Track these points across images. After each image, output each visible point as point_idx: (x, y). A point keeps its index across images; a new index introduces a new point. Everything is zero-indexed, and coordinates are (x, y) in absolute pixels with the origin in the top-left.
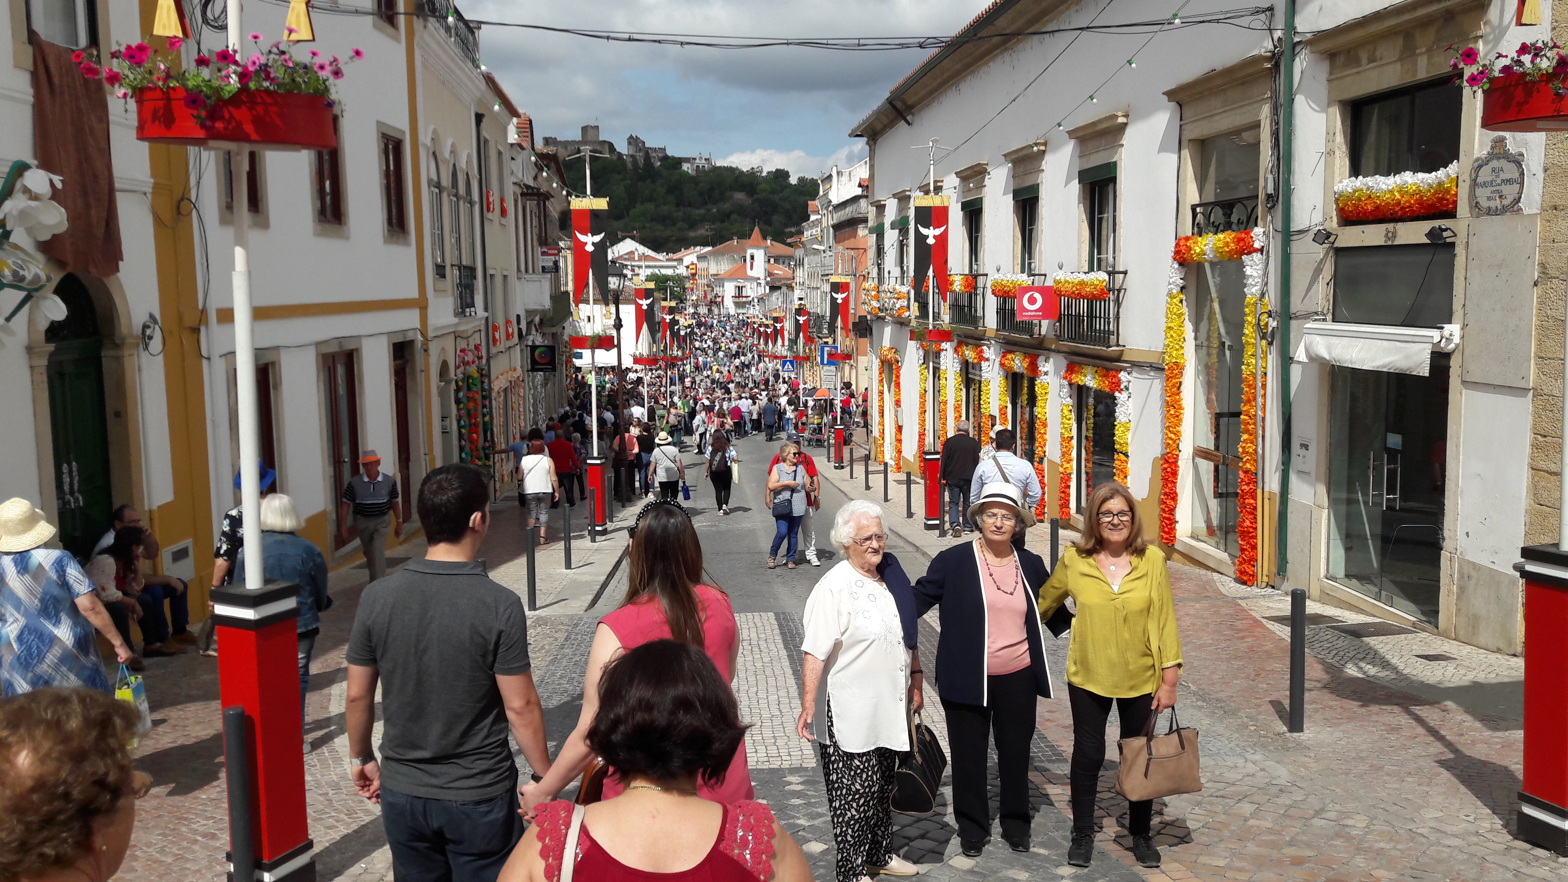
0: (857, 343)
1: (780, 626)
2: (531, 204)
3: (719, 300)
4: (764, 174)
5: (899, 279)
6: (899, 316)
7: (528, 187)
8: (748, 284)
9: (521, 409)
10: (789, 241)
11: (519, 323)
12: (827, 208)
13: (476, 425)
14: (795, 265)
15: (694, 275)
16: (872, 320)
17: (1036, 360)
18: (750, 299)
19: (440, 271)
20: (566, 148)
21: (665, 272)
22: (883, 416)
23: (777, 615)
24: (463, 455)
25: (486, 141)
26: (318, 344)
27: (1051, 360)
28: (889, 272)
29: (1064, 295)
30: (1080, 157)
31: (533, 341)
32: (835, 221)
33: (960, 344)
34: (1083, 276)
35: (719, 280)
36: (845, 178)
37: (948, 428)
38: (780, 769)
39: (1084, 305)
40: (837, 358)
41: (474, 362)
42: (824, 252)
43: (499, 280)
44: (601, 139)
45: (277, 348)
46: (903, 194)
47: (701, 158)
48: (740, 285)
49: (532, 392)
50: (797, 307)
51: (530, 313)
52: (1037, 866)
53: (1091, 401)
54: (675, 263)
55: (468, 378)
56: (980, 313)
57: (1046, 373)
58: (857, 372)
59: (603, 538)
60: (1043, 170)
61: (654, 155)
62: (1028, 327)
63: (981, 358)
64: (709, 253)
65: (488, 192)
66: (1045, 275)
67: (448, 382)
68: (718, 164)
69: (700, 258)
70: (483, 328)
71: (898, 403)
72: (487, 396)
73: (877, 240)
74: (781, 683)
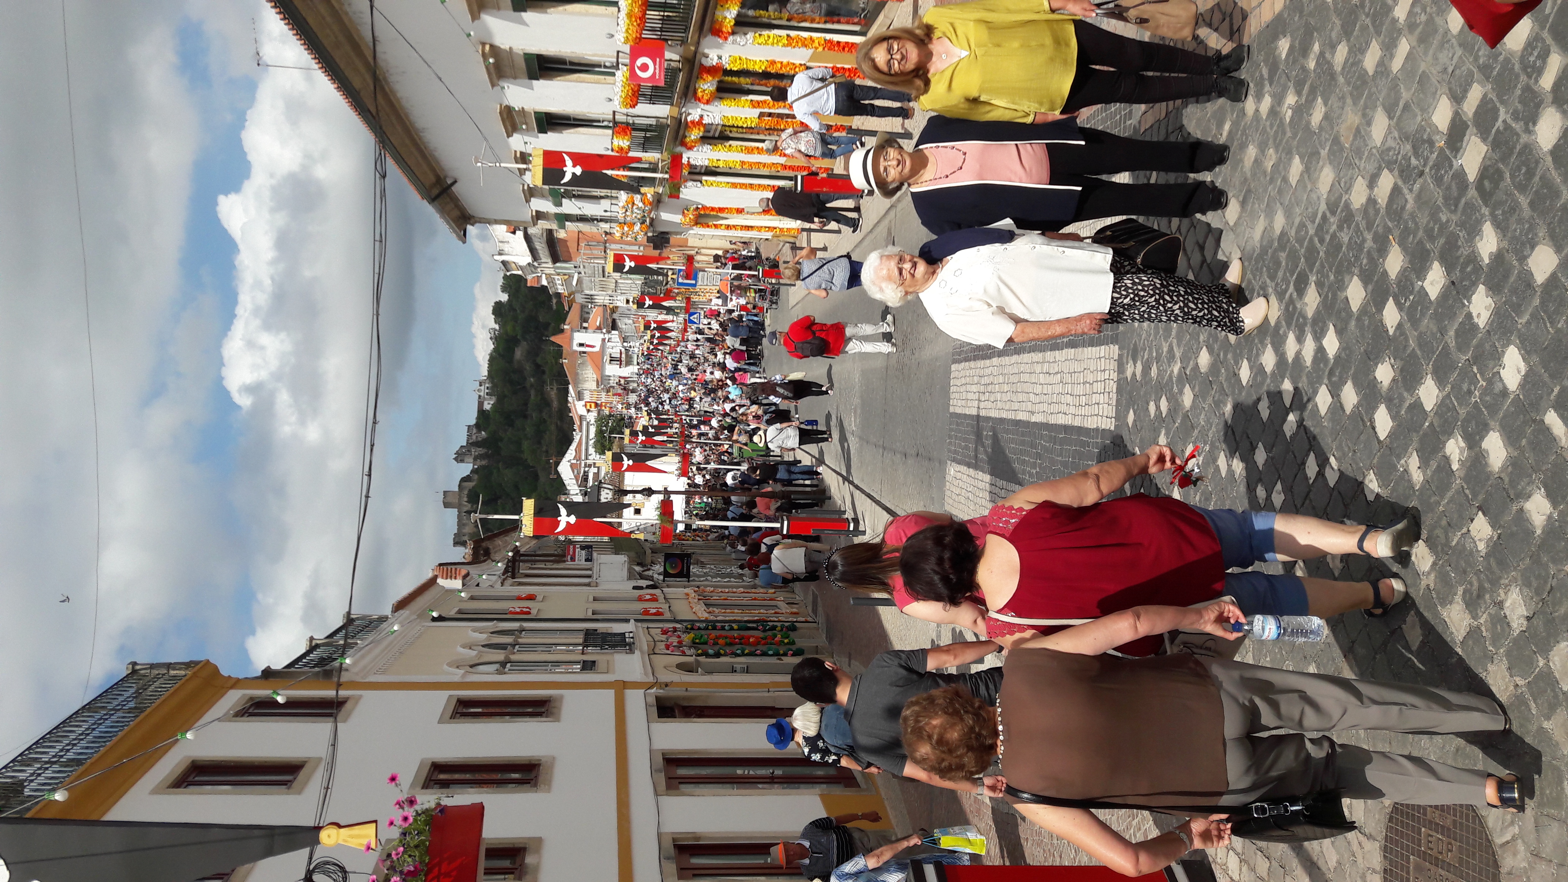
0: (674, 246)
1: (967, 360)
2: (524, 569)
3: (622, 381)
4: (497, 327)
5: (614, 202)
6: (650, 204)
7: (506, 571)
8: (609, 351)
9: (727, 590)
10: (567, 308)
11: (641, 588)
12: (536, 268)
13: (741, 638)
14: (592, 303)
15: (596, 405)
16: (653, 232)
17: (705, 67)
18: (623, 350)
19: (588, 666)
20: (464, 525)
21: (592, 434)
22: (752, 227)
23: (955, 361)
24: (771, 652)
25: (460, 612)
26: (657, 794)
27: (706, 51)
28: (606, 211)
29: (641, 35)
30: (499, 9)
31: (659, 574)
32: (549, 260)
33: (683, 144)
34: (623, 14)
35: (602, 380)
36: (506, 248)
37: (769, 162)
38: (1119, 382)
39: (652, 14)
40: (691, 272)
41: (679, 637)
42: (580, 273)
43: (599, 606)
44: (457, 489)
45: (659, 835)
46: (527, 193)
47: (479, 390)
48: (609, 359)
49: (709, 578)
50: (635, 306)
51: (631, 576)
52: (1242, 135)
53: (751, 13)
54: (584, 423)
55: (694, 643)
56: (653, 122)
57: (720, 58)
58: (703, 248)
59: (861, 522)
60: (510, 48)
61: (474, 437)
62: (671, 74)
63: (699, 123)
64: (575, 387)
65: (511, 613)
66: (618, 52)
67: (698, 664)
68: (486, 374)
69: (580, 397)
70: (645, 625)
71: (740, 211)
72: (712, 625)
73: (571, 221)
74: (1027, 368)
